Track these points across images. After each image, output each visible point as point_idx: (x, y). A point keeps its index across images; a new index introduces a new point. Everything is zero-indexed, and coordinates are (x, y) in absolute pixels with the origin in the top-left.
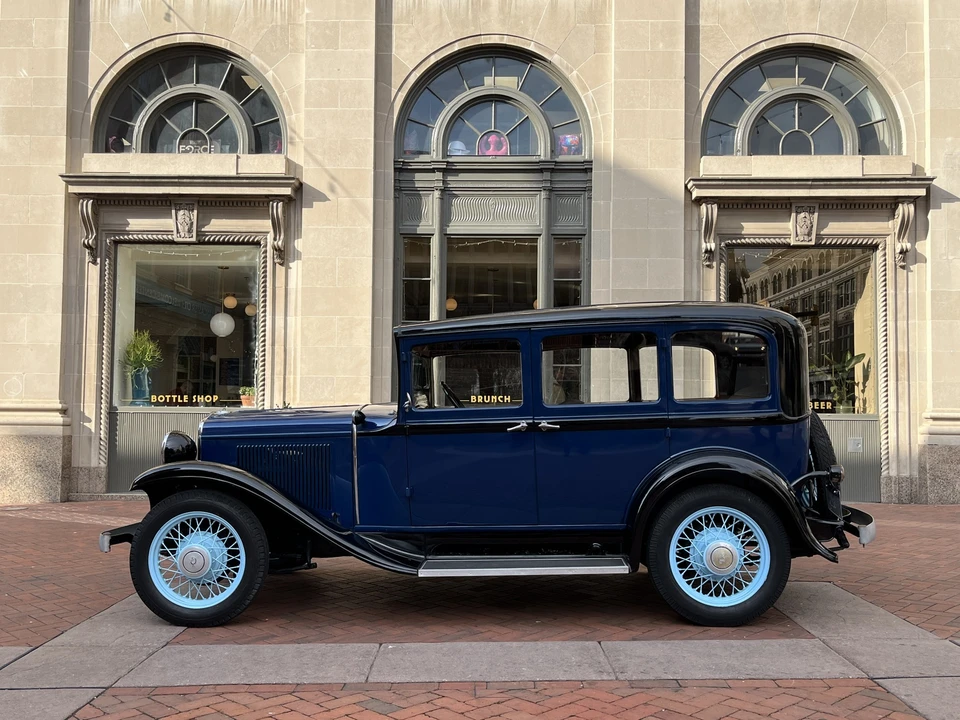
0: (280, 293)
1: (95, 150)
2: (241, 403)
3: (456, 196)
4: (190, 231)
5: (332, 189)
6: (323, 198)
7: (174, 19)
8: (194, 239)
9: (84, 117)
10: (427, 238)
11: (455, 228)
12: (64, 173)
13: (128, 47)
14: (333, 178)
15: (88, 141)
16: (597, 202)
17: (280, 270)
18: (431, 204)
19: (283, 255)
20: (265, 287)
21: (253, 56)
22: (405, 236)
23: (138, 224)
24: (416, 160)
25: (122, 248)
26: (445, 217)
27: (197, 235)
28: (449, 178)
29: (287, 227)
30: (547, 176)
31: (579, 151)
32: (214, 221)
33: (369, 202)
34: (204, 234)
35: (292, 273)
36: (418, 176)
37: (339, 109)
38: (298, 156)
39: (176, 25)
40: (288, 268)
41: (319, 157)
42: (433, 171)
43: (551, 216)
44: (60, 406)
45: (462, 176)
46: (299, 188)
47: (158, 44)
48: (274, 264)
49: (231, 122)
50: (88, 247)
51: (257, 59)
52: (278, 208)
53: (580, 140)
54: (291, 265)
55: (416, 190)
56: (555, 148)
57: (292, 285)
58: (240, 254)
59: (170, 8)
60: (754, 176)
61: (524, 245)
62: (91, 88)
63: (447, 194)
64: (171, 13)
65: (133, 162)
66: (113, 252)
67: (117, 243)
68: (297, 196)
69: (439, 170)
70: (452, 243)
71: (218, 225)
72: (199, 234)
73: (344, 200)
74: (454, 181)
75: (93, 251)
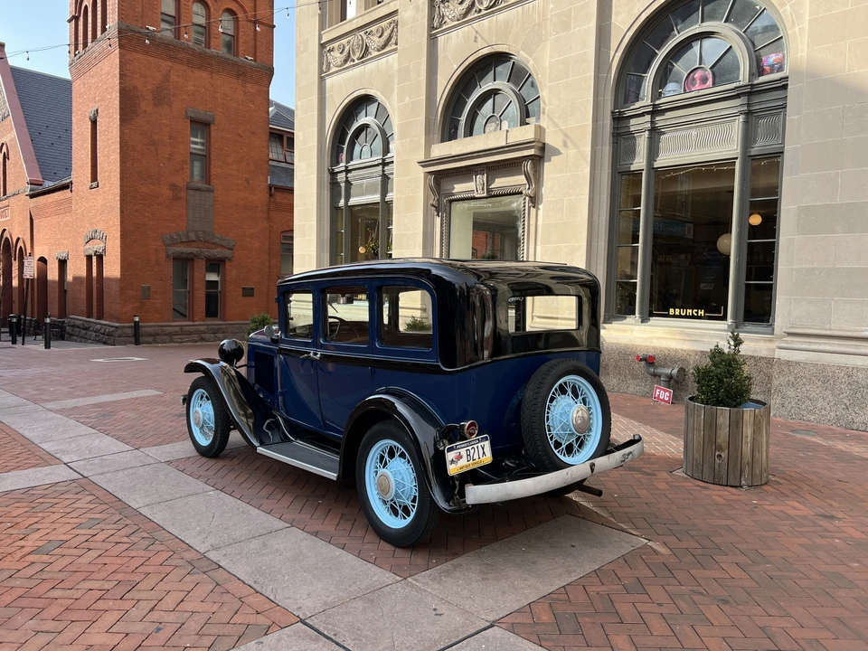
0: (532, 228)
1: (443, 141)
3: (664, 133)
4: (483, 189)
5: (565, 145)
6: (557, 152)
7: (479, 39)
8: (485, 195)
9: (435, 121)
10: (638, 174)
11: (662, 161)
12: (423, 159)
13: (456, 67)
14: (566, 136)
15: (437, 136)
16: (792, 117)
17: (533, 211)
18: (642, 143)
19: (535, 200)
20: (524, 224)
21: (521, 52)
22: (622, 173)
23: (460, 188)
24: (632, 108)
25: (454, 204)
26: (653, 152)
27: (487, 192)
28: (657, 118)
29: (536, 178)
30: (743, 100)
32: (498, 180)
33: (588, 150)
34: (491, 190)
35: (540, 213)
36: (633, 121)
38: (544, 123)
39: (481, 43)
40: (538, 209)
41: (556, 121)
42: (642, 115)
43: (748, 139)
44: (419, 307)
45: (668, 115)
46: (543, 148)
47: (471, 60)
48: (529, 208)
50: (433, 205)
51: (524, 54)
52: (528, 166)
53: (784, 56)
54: (540, 207)
55: (631, 133)
57: (540, 222)
58: (513, 203)
59: (477, 32)
62: (438, 101)
63: (655, 132)
64: (477, 35)
66: (448, 208)
67: (451, 201)
68: (540, 154)
69: (647, 113)
70: (658, 175)
71: (501, 182)
72: (489, 190)
73: (572, 152)
74: (661, 121)
75: (438, 209)
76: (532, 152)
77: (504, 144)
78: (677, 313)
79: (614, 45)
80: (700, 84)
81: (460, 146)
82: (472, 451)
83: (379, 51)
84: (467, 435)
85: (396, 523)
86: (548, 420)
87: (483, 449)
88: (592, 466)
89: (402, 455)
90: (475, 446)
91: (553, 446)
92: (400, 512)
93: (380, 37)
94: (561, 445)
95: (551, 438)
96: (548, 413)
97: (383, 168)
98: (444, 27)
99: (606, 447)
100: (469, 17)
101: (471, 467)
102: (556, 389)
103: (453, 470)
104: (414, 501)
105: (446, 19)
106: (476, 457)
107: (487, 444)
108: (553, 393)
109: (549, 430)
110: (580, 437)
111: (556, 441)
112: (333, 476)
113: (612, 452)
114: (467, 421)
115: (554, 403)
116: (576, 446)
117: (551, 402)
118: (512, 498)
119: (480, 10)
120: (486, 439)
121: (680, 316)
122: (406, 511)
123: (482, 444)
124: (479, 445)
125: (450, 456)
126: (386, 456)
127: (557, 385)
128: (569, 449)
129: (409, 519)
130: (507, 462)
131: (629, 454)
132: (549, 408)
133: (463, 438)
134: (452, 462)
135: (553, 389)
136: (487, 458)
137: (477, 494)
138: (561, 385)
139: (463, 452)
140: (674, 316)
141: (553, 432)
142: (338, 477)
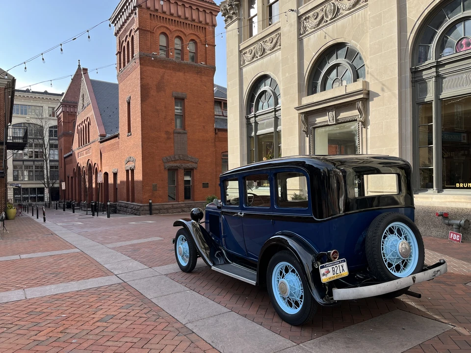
0: (364, 140)
1: (308, 95)
3: (445, 78)
4: (333, 120)
5: (383, 90)
6: (377, 95)
7: (327, 37)
8: (335, 123)
9: (303, 84)
10: (430, 103)
11: (445, 95)
12: (297, 106)
13: (314, 54)
14: (383, 85)
15: (305, 92)
17: (364, 130)
18: (431, 85)
19: (365, 124)
20: (359, 138)
21: (352, 41)
22: (419, 104)
23: (319, 120)
24: (423, 65)
25: (316, 130)
26: (439, 89)
28: (440, 69)
29: (365, 111)
32: (341, 114)
33: (397, 92)
34: (338, 120)
35: (369, 131)
36: (424, 73)
38: (368, 79)
39: (328, 39)
40: (367, 129)
41: (376, 77)
42: (430, 68)
44: (299, 188)
45: (447, 67)
46: (368, 93)
47: (322, 49)
48: (362, 128)
50: (304, 131)
51: (354, 42)
52: (360, 104)
54: (368, 127)
55: (424, 80)
57: (369, 136)
58: (352, 126)
59: (326, 33)
62: (305, 73)
63: (439, 78)
64: (326, 35)
66: (313, 132)
68: (367, 97)
69: (433, 67)
70: (445, 104)
71: (343, 115)
72: (337, 120)
73: (387, 94)
74: (442, 71)
75: (307, 133)
76: (361, 96)
77: (344, 93)
78: (461, 186)
79: (409, 30)
80: (466, 47)
81: (319, 97)
82: (336, 269)
83: (271, 50)
84: (332, 259)
85: (292, 311)
86: (383, 250)
87: (342, 267)
88: (414, 278)
89: (293, 271)
90: (338, 265)
91: (387, 266)
92: (293, 304)
93: (271, 43)
94: (392, 265)
95: (386, 261)
96: (383, 245)
97: (275, 113)
98: (307, 33)
99: (422, 267)
100: (321, 26)
101: (336, 278)
102: (387, 231)
103: (324, 279)
104: (301, 298)
105: (307, 28)
106: (338, 272)
107: (345, 264)
108: (385, 233)
109: (384, 256)
110: (404, 260)
111: (389, 263)
112: (253, 283)
113: (426, 270)
114: (332, 250)
115: (386, 239)
116: (402, 266)
117: (384, 238)
118: (363, 297)
119: (327, 21)
120: (344, 261)
121: (463, 188)
122: (297, 304)
123: (342, 264)
124: (340, 265)
125: (322, 271)
126: (284, 272)
127: (387, 228)
128: (398, 268)
129: (299, 309)
130: (358, 275)
131: (438, 271)
132: (383, 243)
133: (330, 260)
134: (324, 275)
135: (385, 231)
136: (346, 273)
137: (340, 294)
138: (390, 228)
139: (330, 269)
140: (460, 188)
141: (387, 257)
142: (257, 283)
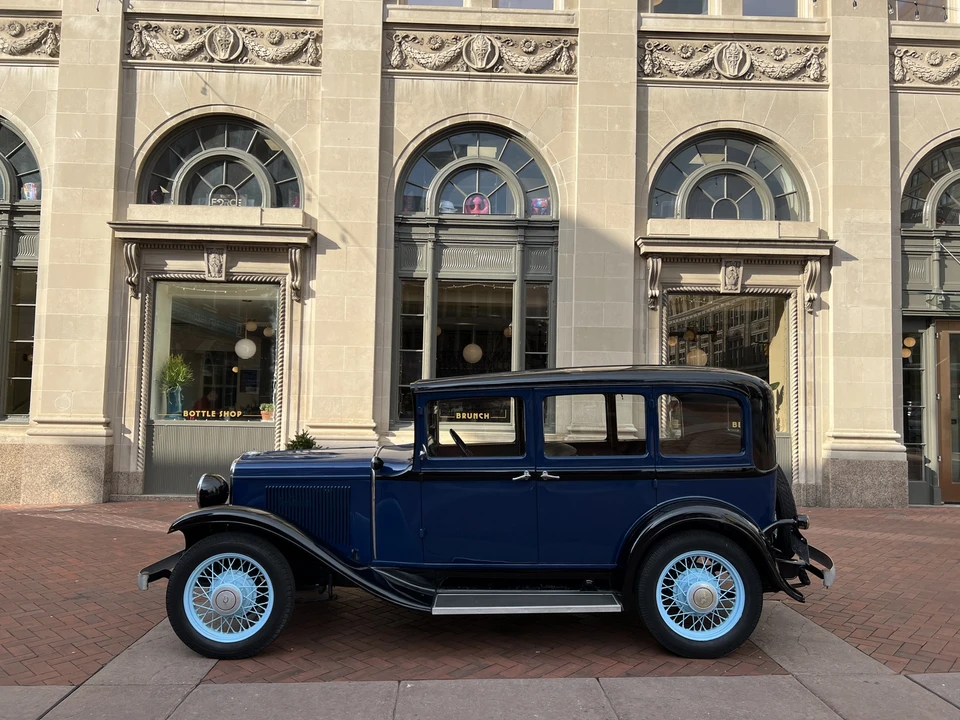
0: (296, 325)
1: (138, 202)
2: (261, 418)
3: (446, 247)
4: (220, 272)
5: (344, 239)
6: (334, 246)
7: (210, 92)
8: (223, 279)
9: (130, 173)
10: (421, 281)
11: (445, 273)
12: (111, 220)
13: (169, 115)
14: (345, 230)
15: (133, 193)
16: (562, 254)
17: (297, 306)
18: (425, 254)
19: (300, 293)
20: (284, 320)
21: (276, 125)
22: (405, 279)
23: (175, 265)
24: (413, 216)
25: (161, 286)
26: (437, 264)
27: (226, 275)
28: (440, 232)
29: (304, 270)
30: (521, 232)
31: (547, 211)
32: (240, 264)
33: (374, 250)
34: (232, 274)
35: (307, 309)
36: (415, 230)
37: (349, 172)
38: (313, 210)
39: (211, 98)
40: (304, 304)
41: (332, 212)
42: (427, 225)
43: (525, 266)
44: (103, 420)
45: (452, 231)
46: (314, 237)
47: (195, 113)
48: (292, 301)
49: (256, 180)
50: (131, 283)
51: (279, 127)
52: (296, 254)
53: (549, 202)
54: (306, 301)
55: (412, 240)
56: (528, 210)
57: (307, 319)
58: (264, 292)
59: (206, 83)
60: (691, 236)
61: (503, 288)
62: (136, 149)
63: (439, 246)
64: (207, 87)
65: (172, 213)
66: (152, 288)
67: (156, 280)
68: (313, 244)
69: (432, 225)
70: (441, 285)
71: (244, 267)
72: (228, 274)
73: (353, 249)
74: (444, 235)
75: (135, 287)
76: (304, 240)
77: (258, 224)
78: (464, 417)
79: (397, 150)
83: (12, 53)
93: (16, 36)
97: (11, 217)
98: (148, 61)
100: (192, 62)
105: (151, 51)
119: (212, 60)
121: (467, 420)
140: (461, 420)
